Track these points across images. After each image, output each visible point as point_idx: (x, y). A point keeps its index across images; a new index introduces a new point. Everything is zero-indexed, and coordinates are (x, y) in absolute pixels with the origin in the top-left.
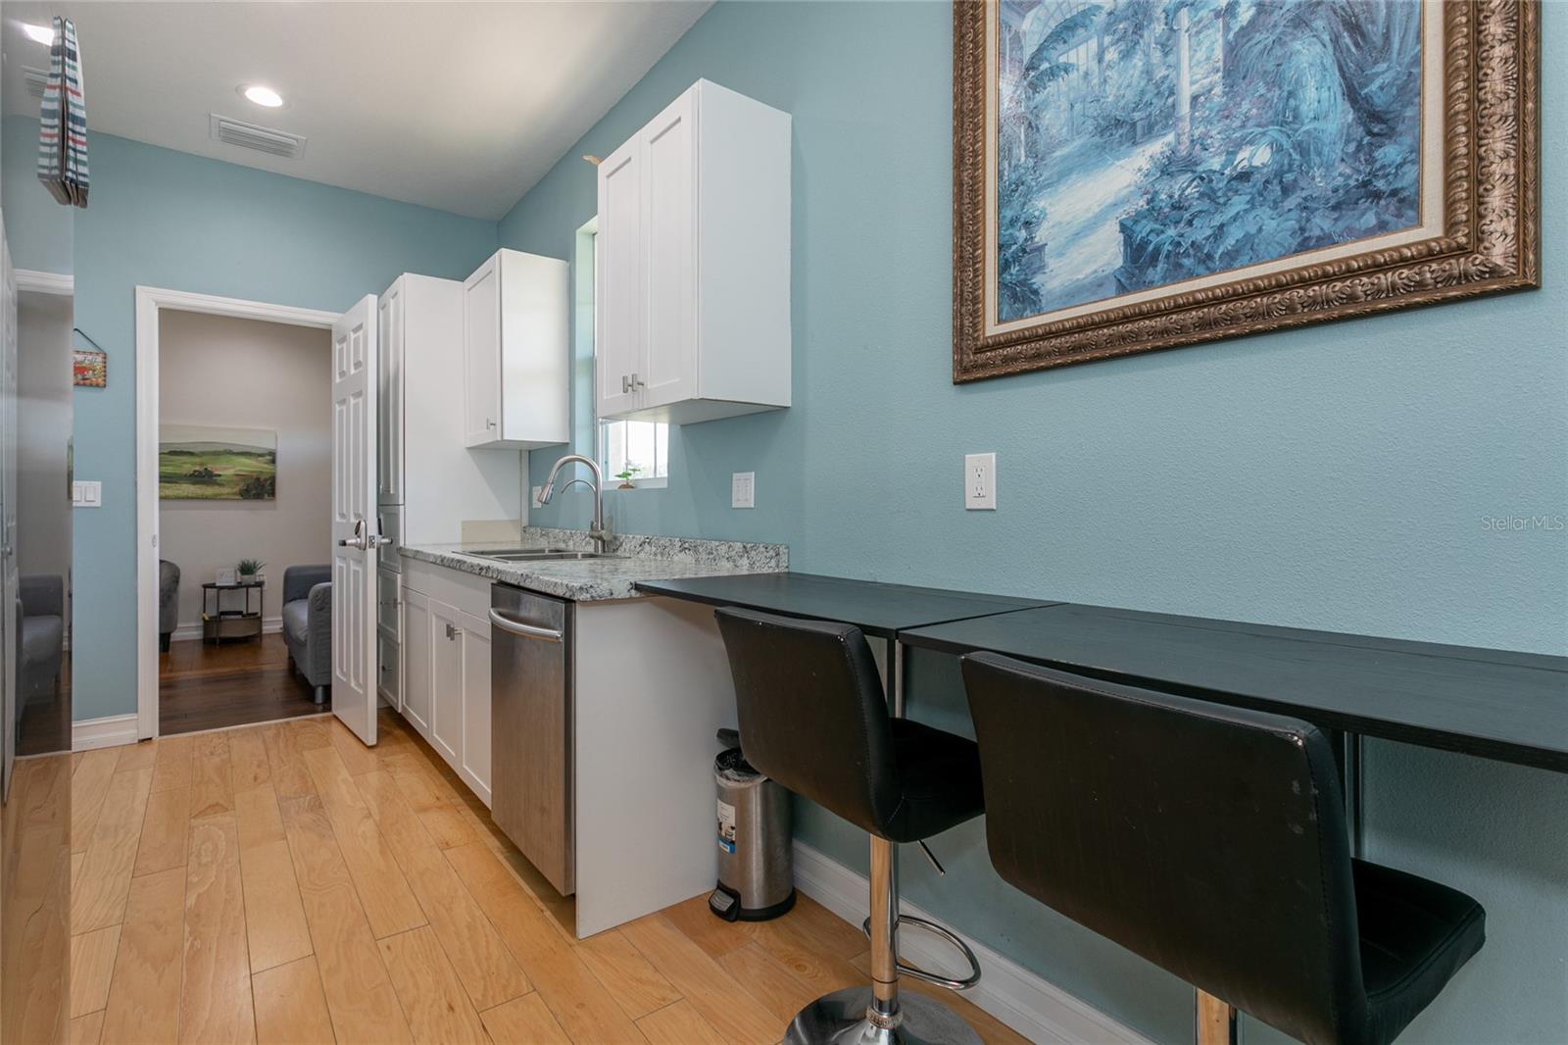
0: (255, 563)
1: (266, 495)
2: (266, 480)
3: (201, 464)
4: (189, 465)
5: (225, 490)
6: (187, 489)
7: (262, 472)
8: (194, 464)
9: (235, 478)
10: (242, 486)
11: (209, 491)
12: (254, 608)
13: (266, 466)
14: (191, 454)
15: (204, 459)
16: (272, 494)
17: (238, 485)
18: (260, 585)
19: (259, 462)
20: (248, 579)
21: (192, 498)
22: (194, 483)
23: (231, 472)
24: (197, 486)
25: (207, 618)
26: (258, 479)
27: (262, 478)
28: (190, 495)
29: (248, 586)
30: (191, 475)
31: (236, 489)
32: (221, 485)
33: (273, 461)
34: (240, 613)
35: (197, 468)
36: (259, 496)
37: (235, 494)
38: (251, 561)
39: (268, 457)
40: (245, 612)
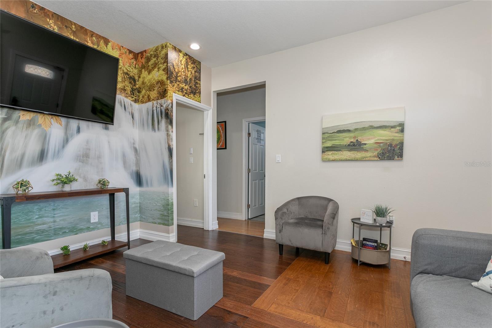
0: (386, 208)
1: (396, 157)
2: (396, 145)
3: (354, 137)
4: (348, 139)
5: (368, 154)
6: (347, 154)
7: (393, 140)
8: (350, 138)
9: (375, 145)
10: (379, 150)
11: (359, 155)
12: (385, 241)
13: (396, 135)
14: (349, 131)
15: (356, 134)
16: (401, 156)
17: (377, 150)
18: (390, 224)
19: (392, 132)
20: (382, 221)
21: (349, 160)
22: (350, 150)
23: (372, 141)
24: (352, 152)
25: (354, 244)
26: (391, 145)
27: (394, 143)
28: (348, 158)
29: (381, 226)
30: (349, 145)
31: (376, 153)
32: (366, 151)
33: (402, 131)
34: (376, 241)
35: (352, 140)
36: (391, 158)
37: (375, 156)
38: (384, 207)
39: (398, 128)
40: (379, 241)
